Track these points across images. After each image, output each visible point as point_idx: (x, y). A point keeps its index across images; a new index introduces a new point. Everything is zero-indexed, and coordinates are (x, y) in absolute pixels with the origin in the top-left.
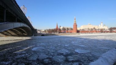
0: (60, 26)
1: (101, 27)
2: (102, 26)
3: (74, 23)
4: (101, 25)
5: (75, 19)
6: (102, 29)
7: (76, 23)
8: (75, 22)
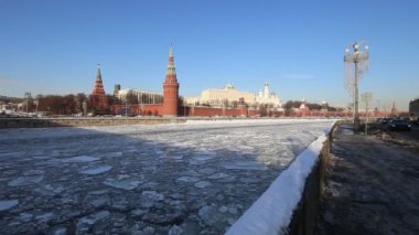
0: (119, 87)
1: (263, 98)
2: (266, 96)
3: (169, 77)
4: (263, 91)
5: (172, 59)
6: (266, 105)
7: (175, 76)
8: (171, 72)
